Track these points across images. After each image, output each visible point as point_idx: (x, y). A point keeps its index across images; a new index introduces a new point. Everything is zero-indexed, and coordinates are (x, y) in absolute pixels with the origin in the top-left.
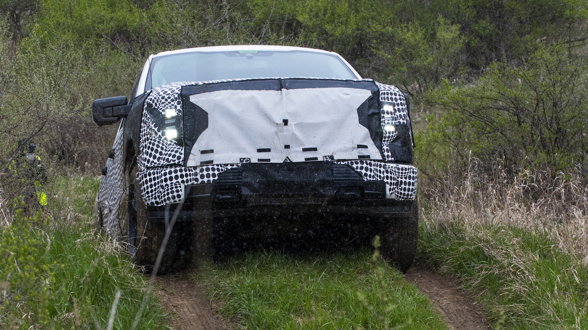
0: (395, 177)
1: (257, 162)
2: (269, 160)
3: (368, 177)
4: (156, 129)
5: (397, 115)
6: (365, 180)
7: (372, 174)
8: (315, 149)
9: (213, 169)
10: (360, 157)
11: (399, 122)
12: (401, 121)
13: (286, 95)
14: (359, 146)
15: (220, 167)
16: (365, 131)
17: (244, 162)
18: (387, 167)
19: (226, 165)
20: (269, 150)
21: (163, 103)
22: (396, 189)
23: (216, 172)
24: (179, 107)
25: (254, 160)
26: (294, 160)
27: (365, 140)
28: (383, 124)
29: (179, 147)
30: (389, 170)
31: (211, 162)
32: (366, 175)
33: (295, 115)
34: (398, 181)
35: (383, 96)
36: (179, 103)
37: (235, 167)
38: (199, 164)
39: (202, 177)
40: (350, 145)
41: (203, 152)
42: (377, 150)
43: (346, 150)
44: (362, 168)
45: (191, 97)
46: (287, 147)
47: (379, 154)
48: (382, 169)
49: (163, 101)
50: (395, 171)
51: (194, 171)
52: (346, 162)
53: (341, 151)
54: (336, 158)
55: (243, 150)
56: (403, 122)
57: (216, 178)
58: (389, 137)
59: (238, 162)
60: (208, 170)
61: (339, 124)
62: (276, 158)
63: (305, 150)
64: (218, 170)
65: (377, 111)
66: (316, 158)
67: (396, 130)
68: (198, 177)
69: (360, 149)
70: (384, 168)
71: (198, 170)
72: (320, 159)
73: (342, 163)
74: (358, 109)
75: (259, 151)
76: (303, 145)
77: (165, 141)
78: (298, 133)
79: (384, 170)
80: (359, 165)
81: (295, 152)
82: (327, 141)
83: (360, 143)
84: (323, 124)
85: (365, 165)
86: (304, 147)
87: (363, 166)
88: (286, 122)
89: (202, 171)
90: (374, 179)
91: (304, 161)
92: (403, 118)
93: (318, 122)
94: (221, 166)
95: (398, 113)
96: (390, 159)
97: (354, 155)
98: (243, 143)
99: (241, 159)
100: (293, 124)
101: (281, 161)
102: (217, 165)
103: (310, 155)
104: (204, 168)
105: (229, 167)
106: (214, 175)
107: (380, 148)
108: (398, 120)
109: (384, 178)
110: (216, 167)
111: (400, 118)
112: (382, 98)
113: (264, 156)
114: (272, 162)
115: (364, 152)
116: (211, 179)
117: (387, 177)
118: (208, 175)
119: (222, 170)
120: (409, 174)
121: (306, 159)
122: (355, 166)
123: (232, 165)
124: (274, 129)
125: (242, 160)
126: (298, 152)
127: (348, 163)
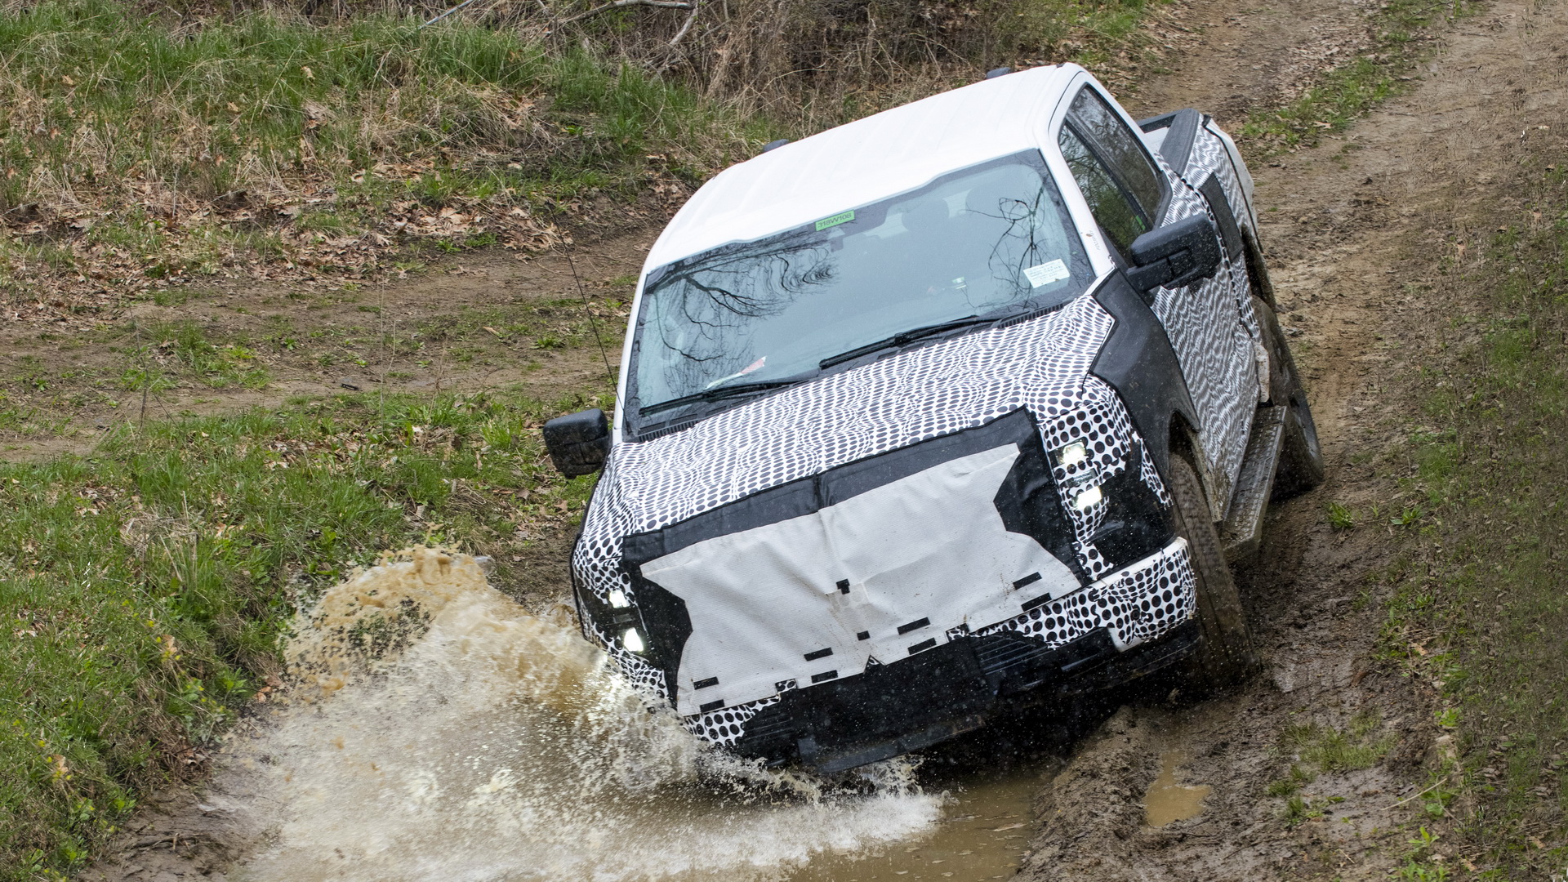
0: (1125, 603)
1: (811, 684)
2: (834, 674)
3: (1058, 639)
4: (602, 635)
5: (1096, 463)
6: (1054, 647)
7: (1067, 627)
8: (924, 622)
9: (729, 718)
10: (1025, 607)
11: (1107, 475)
12: (1111, 469)
13: (832, 519)
14: (1018, 585)
15: (740, 711)
16: (1024, 541)
17: (787, 689)
18: (1100, 593)
19: (753, 704)
20: (827, 652)
21: (598, 580)
22: (1138, 626)
23: (737, 722)
24: (628, 587)
25: (805, 683)
26: (887, 660)
27: (1029, 560)
28: (1067, 500)
29: (654, 670)
30: (1106, 597)
31: (720, 704)
32: (1052, 636)
33: (859, 562)
34: (1136, 606)
35: (1051, 438)
36: (625, 580)
37: (770, 703)
38: (698, 711)
39: (713, 733)
40: (996, 588)
41: (699, 685)
42: (1065, 569)
43: (991, 603)
44: (1038, 627)
45: (643, 567)
46: (864, 636)
47: (1072, 576)
48: (1088, 604)
49: (597, 574)
50: (1123, 592)
51: (696, 724)
52: (1000, 627)
53: (981, 607)
54: (973, 628)
55: (774, 666)
56: (1118, 470)
57: (741, 733)
58: (1089, 520)
59: (773, 692)
60: (719, 720)
61: (963, 551)
62: (848, 665)
63: (903, 630)
64: (739, 716)
65: (1043, 481)
66: (932, 642)
67: (1104, 495)
68: (706, 734)
69: (1022, 590)
70: (1091, 599)
71: (702, 722)
72: (942, 640)
73: (991, 632)
74: (995, 501)
75: (810, 657)
76: (899, 620)
77: (626, 660)
78: (878, 599)
79: (1093, 603)
80: (1031, 623)
81: (883, 641)
82: (947, 594)
83: (1016, 577)
84: (928, 561)
85: (1043, 618)
86: (901, 624)
87: (1040, 620)
88: (844, 586)
89: (708, 722)
90: (1075, 635)
91: (907, 655)
92: (1114, 459)
93: (913, 561)
94: (743, 709)
95: (1098, 457)
96: (1104, 569)
97: (1013, 607)
98: (771, 648)
99: (777, 684)
100: (862, 582)
101: (860, 670)
102: (735, 708)
103: (918, 637)
104: (712, 715)
105: (759, 707)
106: (734, 729)
107: (1072, 560)
108: (1103, 473)
109: (1097, 621)
110: (733, 712)
111: (1106, 464)
112: (1049, 442)
113: (821, 666)
114: (841, 675)
115: (1033, 591)
116: (732, 737)
117: (1106, 615)
118: (724, 732)
119: (747, 716)
120: (1159, 577)
121: (911, 650)
122: (1021, 628)
123: (763, 701)
124: (825, 607)
125: (779, 687)
126: (891, 638)
127: (1005, 627)
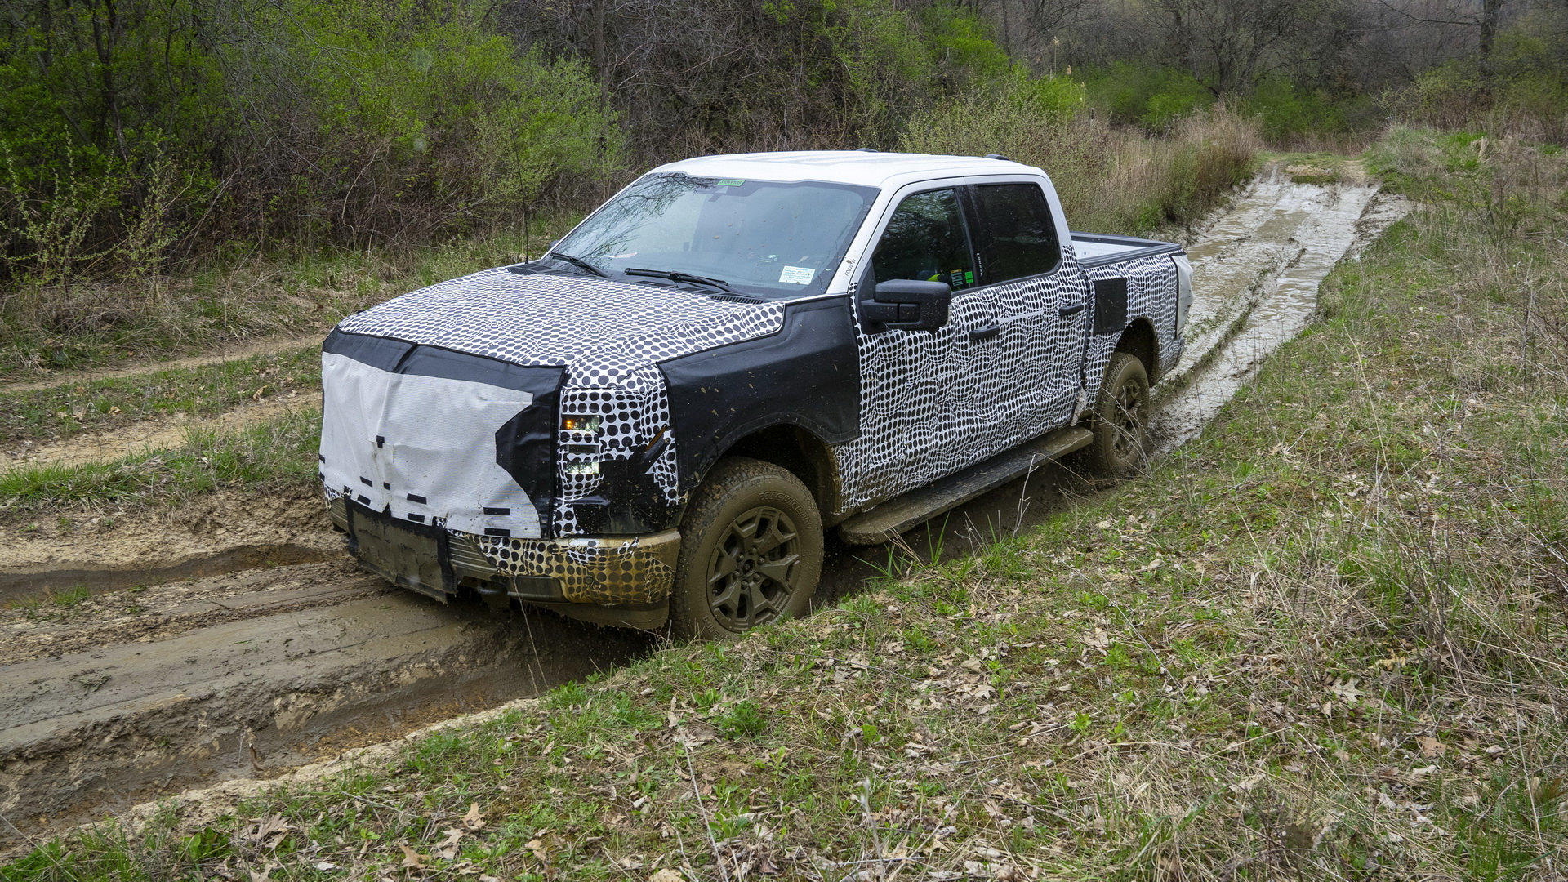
0: (582, 567)
1: (357, 500)
2: (369, 502)
3: (508, 569)
5: (603, 442)
6: (503, 574)
7: (519, 563)
8: (424, 501)
10: (489, 531)
12: (615, 453)
13: (397, 384)
14: (490, 511)
16: (506, 477)
18: (560, 549)
20: (370, 484)
22: (588, 590)
25: (354, 496)
26: (395, 513)
27: (505, 496)
28: (563, 462)
30: (564, 555)
32: (504, 564)
33: (398, 428)
34: (592, 574)
35: (568, 403)
40: (471, 507)
42: (537, 516)
43: (467, 514)
44: (495, 551)
46: (388, 486)
47: (539, 525)
48: (546, 554)
50: (583, 557)
52: (468, 536)
53: (458, 513)
54: (451, 525)
56: (621, 456)
58: (578, 487)
59: (342, 490)
61: (463, 460)
62: (376, 501)
63: (411, 498)
65: (546, 436)
66: (422, 518)
67: (601, 471)
69: (490, 517)
70: (550, 551)
72: (428, 521)
73: (462, 536)
74: (497, 433)
75: (364, 480)
76: (411, 488)
78: (400, 465)
79: (550, 555)
80: (490, 546)
81: (398, 498)
82: (445, 487)
83: (490, 504)
84: (437, 455)
85: (501, 547)
86: (411, 493)
87: (498, 547)
88: (381, 442)
90: (524, 573)
91: (406, 518)
92: (622, 446)
93: (429, 448)
95: (607, 438)
96: (574, 532)
97: (480, 526)
99: (345, 486)
100: (393, 445)
101: (380, 509)
103: (416, 509)
107: (547, 512)
108: (605, 453)
109: (549, 570)
111: (612, 447)
112: (566, 406)
113: (366, 492)
114: (371, 505)
115: (499, 522)
117: (560, 569)
120: (624, 560)
121: (411, 516)
122: (480, 545)
124: (371, 449)
125: (345, 489)
126: (402, 498)
127: (471, 538)
